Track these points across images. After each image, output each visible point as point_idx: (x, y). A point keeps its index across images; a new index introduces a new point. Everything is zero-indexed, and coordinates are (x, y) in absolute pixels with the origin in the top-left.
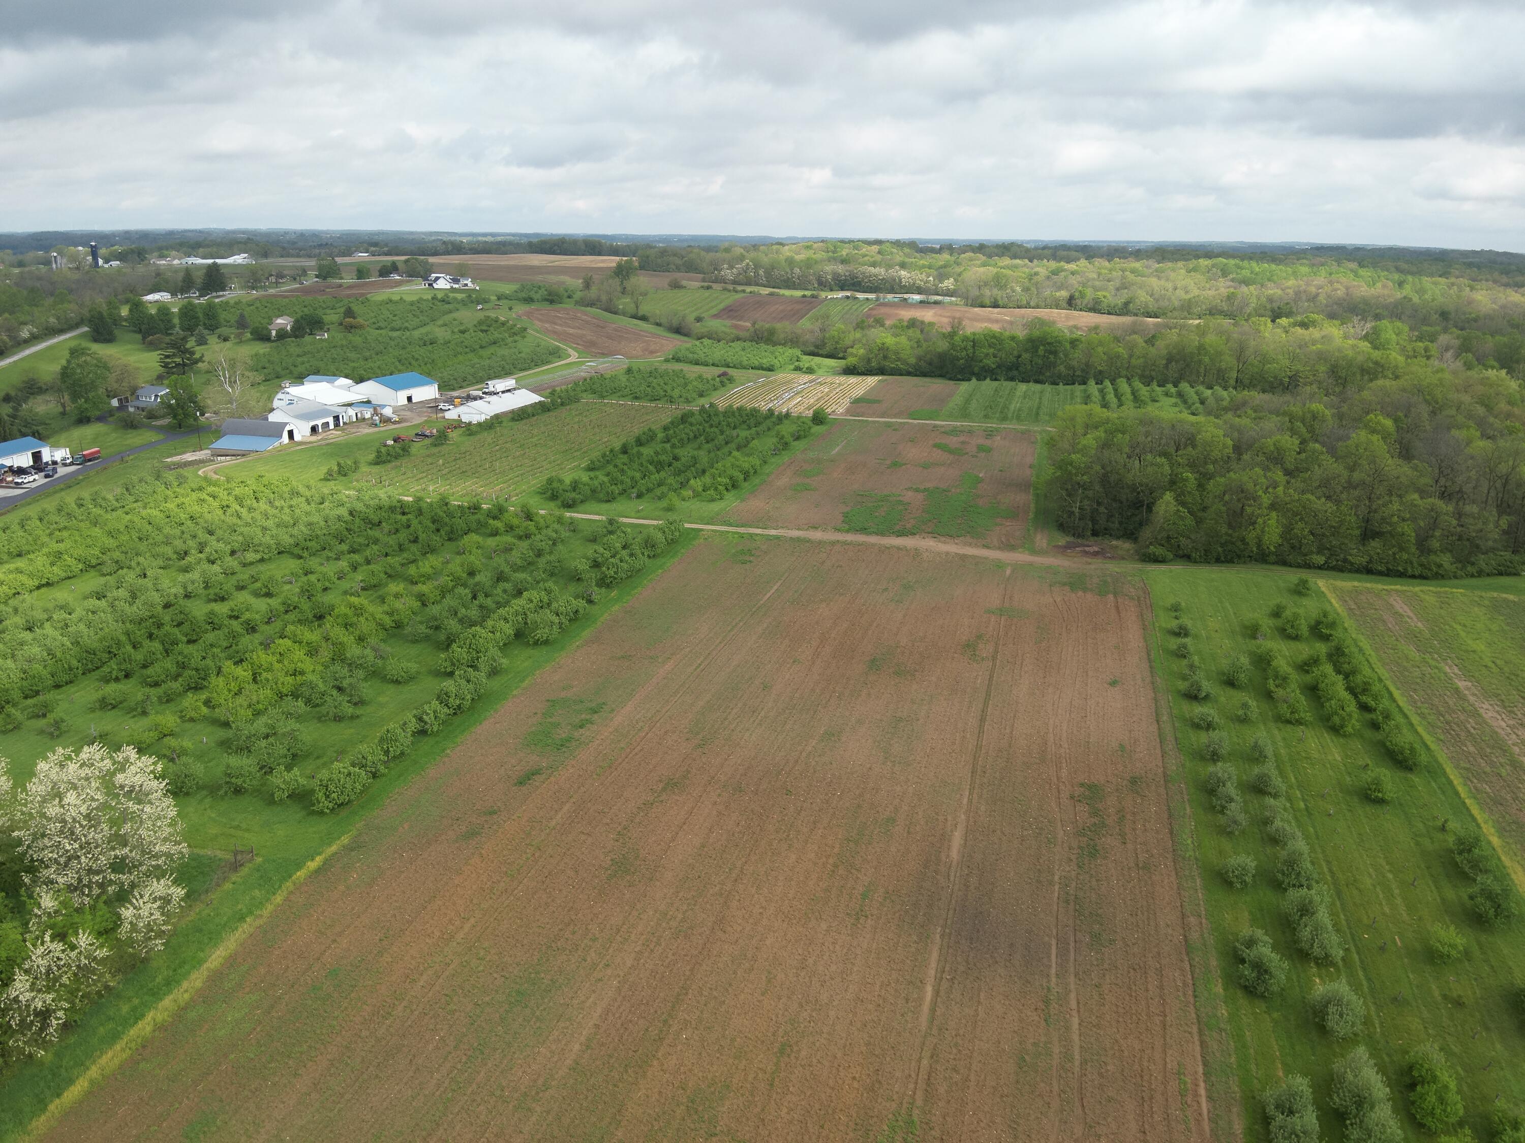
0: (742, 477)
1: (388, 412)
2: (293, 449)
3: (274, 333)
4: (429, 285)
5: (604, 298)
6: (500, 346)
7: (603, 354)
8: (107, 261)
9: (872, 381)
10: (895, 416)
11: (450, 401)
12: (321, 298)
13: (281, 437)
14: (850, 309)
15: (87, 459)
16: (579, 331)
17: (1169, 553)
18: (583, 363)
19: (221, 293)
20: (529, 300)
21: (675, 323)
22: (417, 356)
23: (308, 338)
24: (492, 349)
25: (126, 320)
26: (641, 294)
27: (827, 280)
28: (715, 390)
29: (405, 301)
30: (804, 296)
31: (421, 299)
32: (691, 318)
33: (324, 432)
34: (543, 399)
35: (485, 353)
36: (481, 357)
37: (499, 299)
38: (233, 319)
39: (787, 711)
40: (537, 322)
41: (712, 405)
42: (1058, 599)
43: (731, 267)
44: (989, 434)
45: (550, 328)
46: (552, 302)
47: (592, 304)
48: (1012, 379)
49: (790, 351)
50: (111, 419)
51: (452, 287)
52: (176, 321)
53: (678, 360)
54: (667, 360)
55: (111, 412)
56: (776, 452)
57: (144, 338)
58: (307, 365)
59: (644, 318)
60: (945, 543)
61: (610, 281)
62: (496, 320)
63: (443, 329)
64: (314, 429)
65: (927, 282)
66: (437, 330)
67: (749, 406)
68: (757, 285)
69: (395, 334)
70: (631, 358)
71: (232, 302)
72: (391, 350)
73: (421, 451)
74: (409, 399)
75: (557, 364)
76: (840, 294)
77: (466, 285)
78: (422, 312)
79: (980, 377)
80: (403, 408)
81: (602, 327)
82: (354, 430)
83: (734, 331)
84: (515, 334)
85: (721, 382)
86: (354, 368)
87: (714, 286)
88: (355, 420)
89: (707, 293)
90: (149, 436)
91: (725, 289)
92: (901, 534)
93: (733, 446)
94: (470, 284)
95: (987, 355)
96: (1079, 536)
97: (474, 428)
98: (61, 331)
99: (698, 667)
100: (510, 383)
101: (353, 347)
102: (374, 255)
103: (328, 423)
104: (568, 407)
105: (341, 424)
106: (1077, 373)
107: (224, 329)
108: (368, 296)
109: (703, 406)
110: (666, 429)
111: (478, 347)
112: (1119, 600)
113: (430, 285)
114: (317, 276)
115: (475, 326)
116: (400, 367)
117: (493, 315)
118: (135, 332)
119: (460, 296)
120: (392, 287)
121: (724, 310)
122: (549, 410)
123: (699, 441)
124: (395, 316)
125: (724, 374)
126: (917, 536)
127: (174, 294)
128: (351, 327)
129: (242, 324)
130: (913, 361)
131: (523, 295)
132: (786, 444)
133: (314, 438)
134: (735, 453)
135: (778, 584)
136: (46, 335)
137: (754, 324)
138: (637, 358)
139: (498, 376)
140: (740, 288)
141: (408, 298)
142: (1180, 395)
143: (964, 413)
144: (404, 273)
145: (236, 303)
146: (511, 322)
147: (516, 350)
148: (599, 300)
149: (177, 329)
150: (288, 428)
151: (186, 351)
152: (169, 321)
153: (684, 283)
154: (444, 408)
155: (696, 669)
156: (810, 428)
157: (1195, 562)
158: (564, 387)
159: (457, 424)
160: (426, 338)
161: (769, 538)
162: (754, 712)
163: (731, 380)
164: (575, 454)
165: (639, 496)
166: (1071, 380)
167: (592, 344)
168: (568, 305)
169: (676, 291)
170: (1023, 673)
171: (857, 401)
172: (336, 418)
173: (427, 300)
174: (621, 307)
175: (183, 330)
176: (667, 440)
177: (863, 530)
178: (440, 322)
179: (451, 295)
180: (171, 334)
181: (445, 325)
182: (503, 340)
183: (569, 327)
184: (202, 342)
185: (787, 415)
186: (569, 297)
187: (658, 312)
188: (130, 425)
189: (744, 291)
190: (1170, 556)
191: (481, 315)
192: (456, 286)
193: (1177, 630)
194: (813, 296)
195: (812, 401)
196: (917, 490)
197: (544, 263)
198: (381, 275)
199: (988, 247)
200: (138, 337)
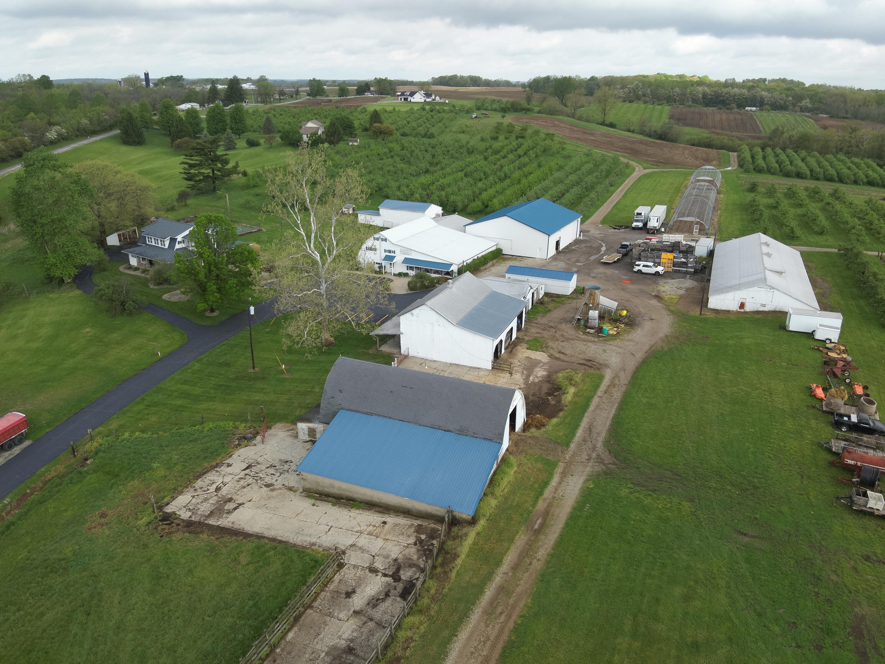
3: (305, 137)
23: (342, 145)
25: (157, 123)
38: (260, 124)
51: (425, 101)
52: (204, 125)
57: (173, 141)
59: (612, 125)
98: (94, 133)
107: (249, 133)
113: (406, 99)
118: (165, 135)
121: (671, 118)
127: (202, 105)
128: (380, 133)
129: (270, 129)
136: (77, 136)
144: (374, 92)
145: (254, 112)
149: (205, 132)
151: (217, 159)
152: (198, 124)
175: (211, 134)
180: (199, 138)
184: (231, 146)
192: (428, 100)
198: (357, 94)
200: (168, 140)
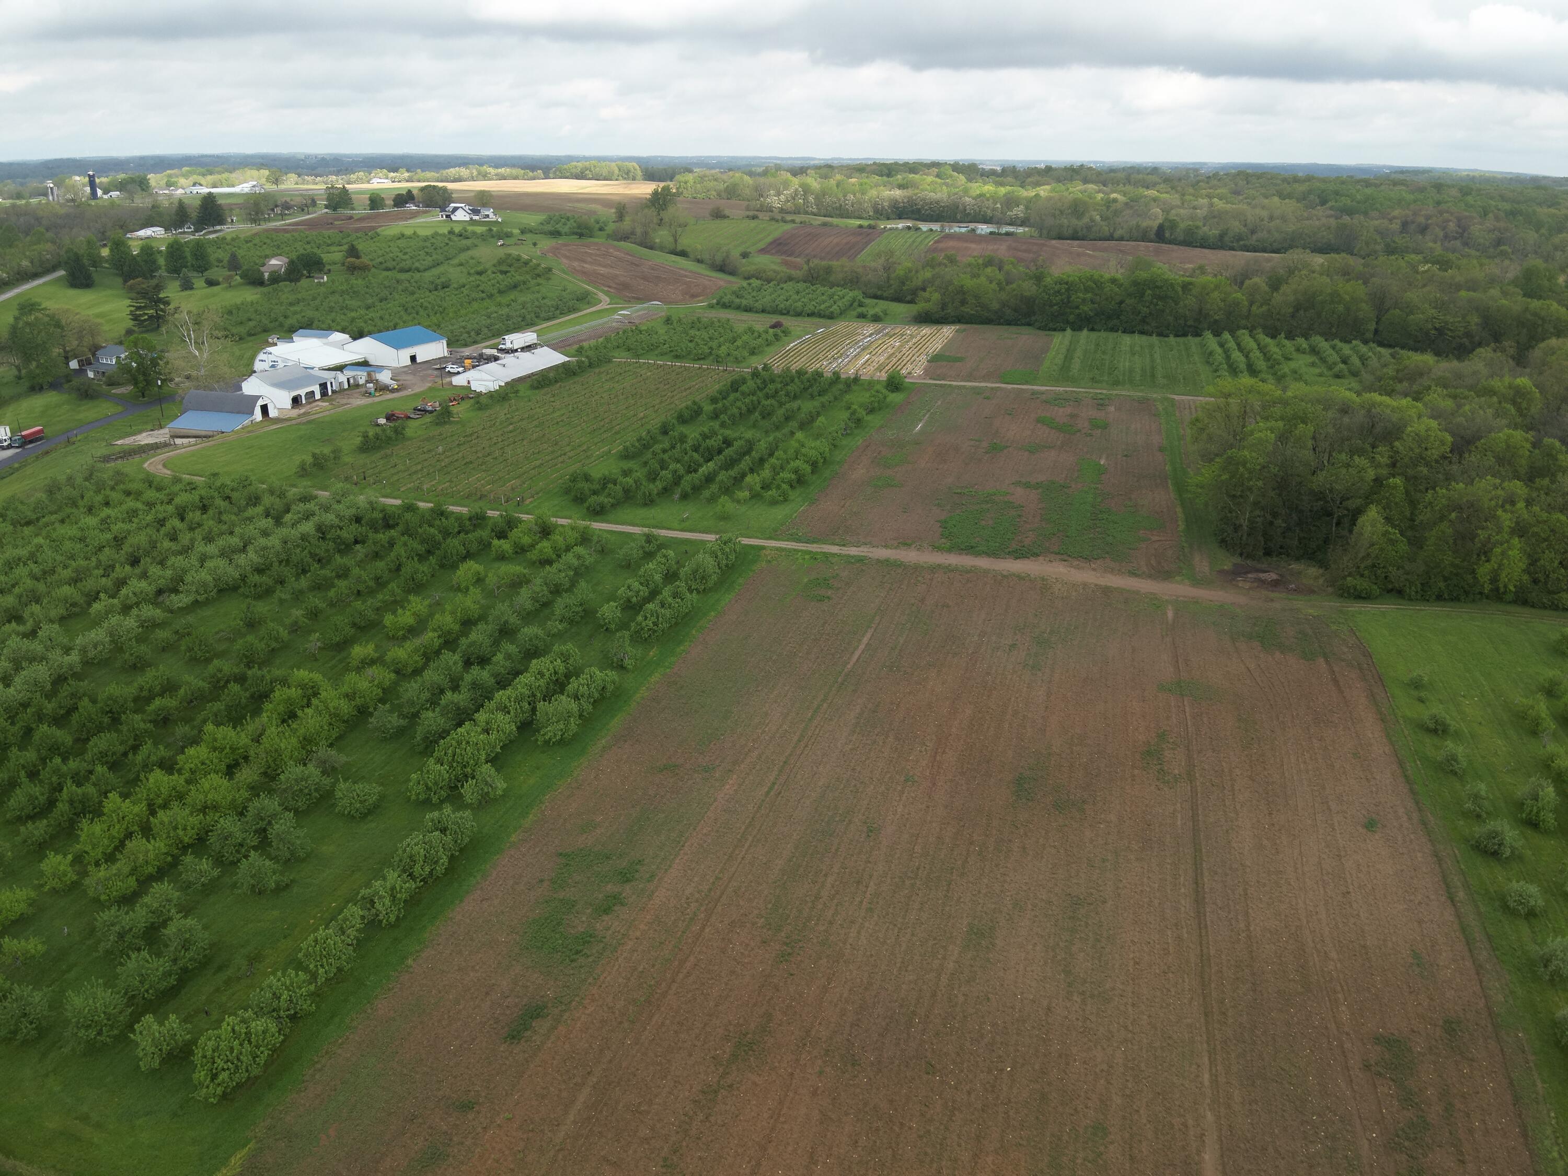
0: (808, 469)
1: (385, 377)
2: (266, 429)
3: (266, 275)
4: (447, 216)
5: (639, 230)
6: (521, 291)
7: (638, 299)
8: (106, 192)
9: (948, 331)
10: (985, 378)
11: (460, 362)
12: (326, 233)
13: (252, 413)
14: (914, 242)
15: (26, 441)
16: (611, 271)
17: (1375, 587)
18: (615, 310)
19: (218, 228)
20: (556, 234)
21: (719, 258)
22: (425, 304)
23: (304, 282)
24: (512, 295)
25: (107, 261)
26: (680, 226)
27: (883, 207)
28: (768, 345)
29: (418, 236)
30: (861, 227)
31: (436, 234)
32: (736, 253)
33: (308, 403)
34: (567, 359)
35: (504, 300)
36: (500, 305)
37: (523, 232)
38: (226, 257)
39: (908, 882)
40: (565, 261)
41: (766, 368)
42: (1252, 666)
43: (778, 194)
44: (1101, 404)
45: (578, 268)
46: (581, 235)
47: (625, 238)
48: (1113, 329)
49: (851, 294)
50: (66, 386)
51: (471, 219)
52: (161, 261)
53: (725, 306)
54: (711, 306)
55: (70, 376)
56: (847, 432)
57: (125, 281)
58: (299, 316)
59: (683, 254)
60: (1078, 568)
61: (646, 211)
62: (518, 259)
63: (459, 269)
64: (296, 401)
65: (994, 210)
66: (451, 270)
67: (811, 369)
68: (806, 213)
69: (403, 276)
70: (670, 303)
71: (229, 238)
72: (397, 297)
73: (419, 433)
74: (413, 358)
75: (585, 312)
76: (901, 225)
77: (488, 216)
78: (435, 249)
79: (1077, 328)
80: (403, 370)
81: (637, 265)
82: (344, 401)
83: (784, 269)
84: (539, 276)
85: (776, 335)
86: (353, 320)
87: (761, 215)
88: (346, 386)
89: (753, 223)
90: (105, 408)
91: (772, 219)
92: (1020, 554)
93: (794, 424)
94: (491, 215)
95: (1084, 300)
96: (1249, 556)
97: (483, 400)
98: (35, 276)
99: (771, 789)
100: (529, 337)
101: (354, 292)
102: (393, 182)
103: (313, 392)
104: (597, 370)
105: (330, 393)
106: (1189, 323)
107: (213, 271)
108: (379, 230)
109: (756, 368)
110: (714, 400)
111: (496, 291)
112: (1336, 669)
114: (326, 207)
115: (494, 266)
116: (405, 317)
117: (514, 251)
118: (117, 275)
119: (479, 229)
120: (407, 219)
121: (771, 244)
122: (574, 374)
123: (753, 417)
124: (405, 254)
125: (776, 325)
126: (1041, 558)
127: (167, 229)
128: (355, 268)
129: (234, 264)
130: (995, 306)
131: (549, 228)
132: (859, 420)
133: (296, 412)
134: (799, 435)
135: (868, 635)
136: (18, 280)
137: (808, 262)
138: (676, 302)
139: (517, 329)
140: (789, 218)
141: (423, 232)
142: (1314, 351)
143: (1064, 374)
144: (419, 202)
145: (233, 239)
146: (534, 261)
147: (539, 295)
148: (633, 233)
149: (160, 271)
150: (260, 402)
151: (160, 301)
152: (154, 262)
153: (727, 212)
154: (452, 370)
155: (768, 793)
156: (885, 398)
157: (1410, 599)
158: (593, 343)
159: (466, 394)
160: (438, 281)
161: (850, 561)
162: (858, 883)
163: (786, 333)
164: (605, 436)
165: (685, 497)
166: (1182, 333)
167: (625, 286)
168: (600, 240)
169: (718, 221)
170: (1238, 807)
171: (935, 359)
172: (323, 386)
173: (444, 235)
174: (657, 241)
175: (167, 273)
176: (715, 416)
177: (970, 550)
178: (456, 261)
179: (470, 228)
180: (154, 277)
181: (461, 264)
182: (524, 283)
183: (600, 265)
184: (185, 287)
185: (856, 380)
186: (601, 229)
187: (699, 247)
188: (87, 394)
189: (793, 221)
190: (1376, 590)
191: (501, 253)
192: (476, 218)
193: (1432, 726)
194: (870, 227)
195: (882, 359)
196: (1027, 486)
197: (574, 190)
198: (396, 205)
199: (1056, 169)
200: (120, 280)
